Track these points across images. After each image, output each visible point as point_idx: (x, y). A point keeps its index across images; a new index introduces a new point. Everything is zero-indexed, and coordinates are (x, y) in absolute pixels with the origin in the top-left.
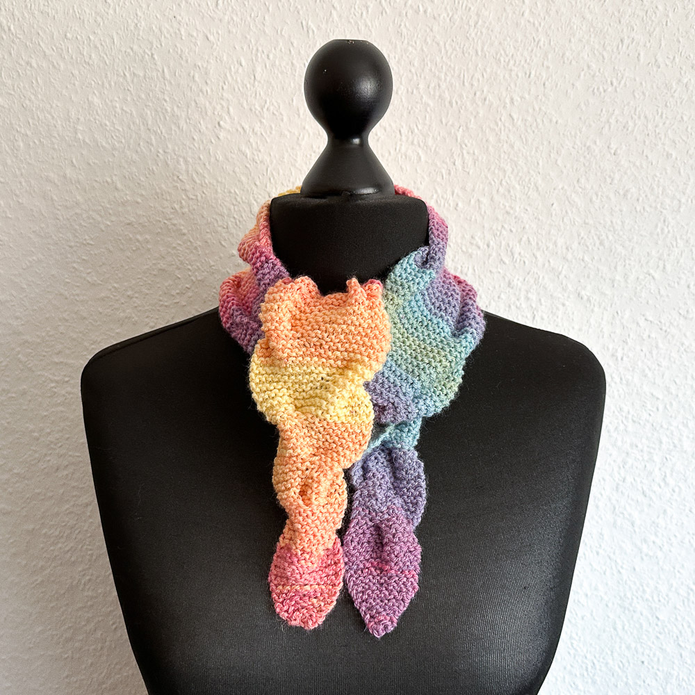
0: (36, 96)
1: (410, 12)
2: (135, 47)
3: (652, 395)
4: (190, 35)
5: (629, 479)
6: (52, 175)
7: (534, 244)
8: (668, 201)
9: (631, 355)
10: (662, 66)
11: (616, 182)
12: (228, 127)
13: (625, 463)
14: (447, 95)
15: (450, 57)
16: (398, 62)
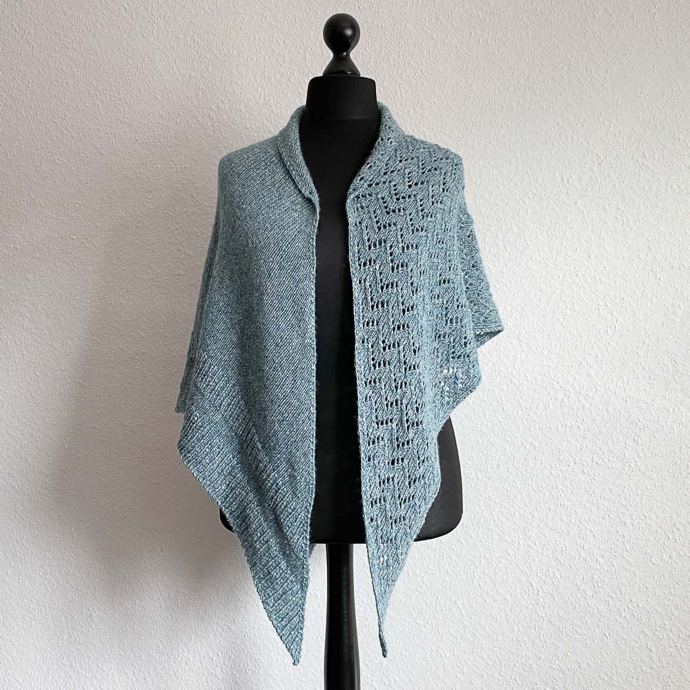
0: (208, 72)
1: (375, 26)
2: (253, 48)
3: (496, 203)
4: (277, 41)
5: (487, 248)
6: (213, 107)
7: (435, 130)
8: (496, 106)
9: (485, 184)
10: (490, 45)
11: (472, 99)
12: (293, 81)
13: (485, 239)
14: (392, 62)
15: (393, 46)
16: (370, 49)
